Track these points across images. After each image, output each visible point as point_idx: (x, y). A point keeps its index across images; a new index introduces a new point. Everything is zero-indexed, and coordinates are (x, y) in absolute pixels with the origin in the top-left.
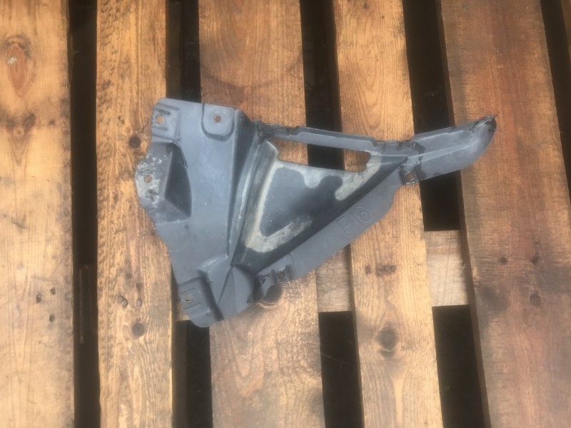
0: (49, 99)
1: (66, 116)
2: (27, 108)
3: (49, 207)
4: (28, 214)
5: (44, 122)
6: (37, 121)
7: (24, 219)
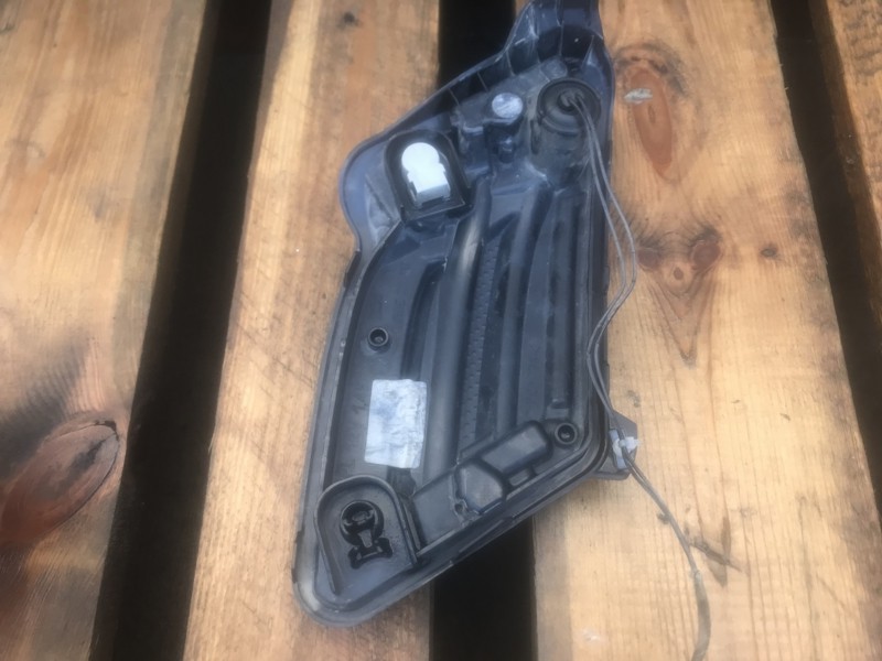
0: (751, 191)
1: (807, 236)
2: (692, 213)
3: (802, 499)
4: (735, 519)
5: (748, 251)
6: (726, 246)
7: (726, 536)
